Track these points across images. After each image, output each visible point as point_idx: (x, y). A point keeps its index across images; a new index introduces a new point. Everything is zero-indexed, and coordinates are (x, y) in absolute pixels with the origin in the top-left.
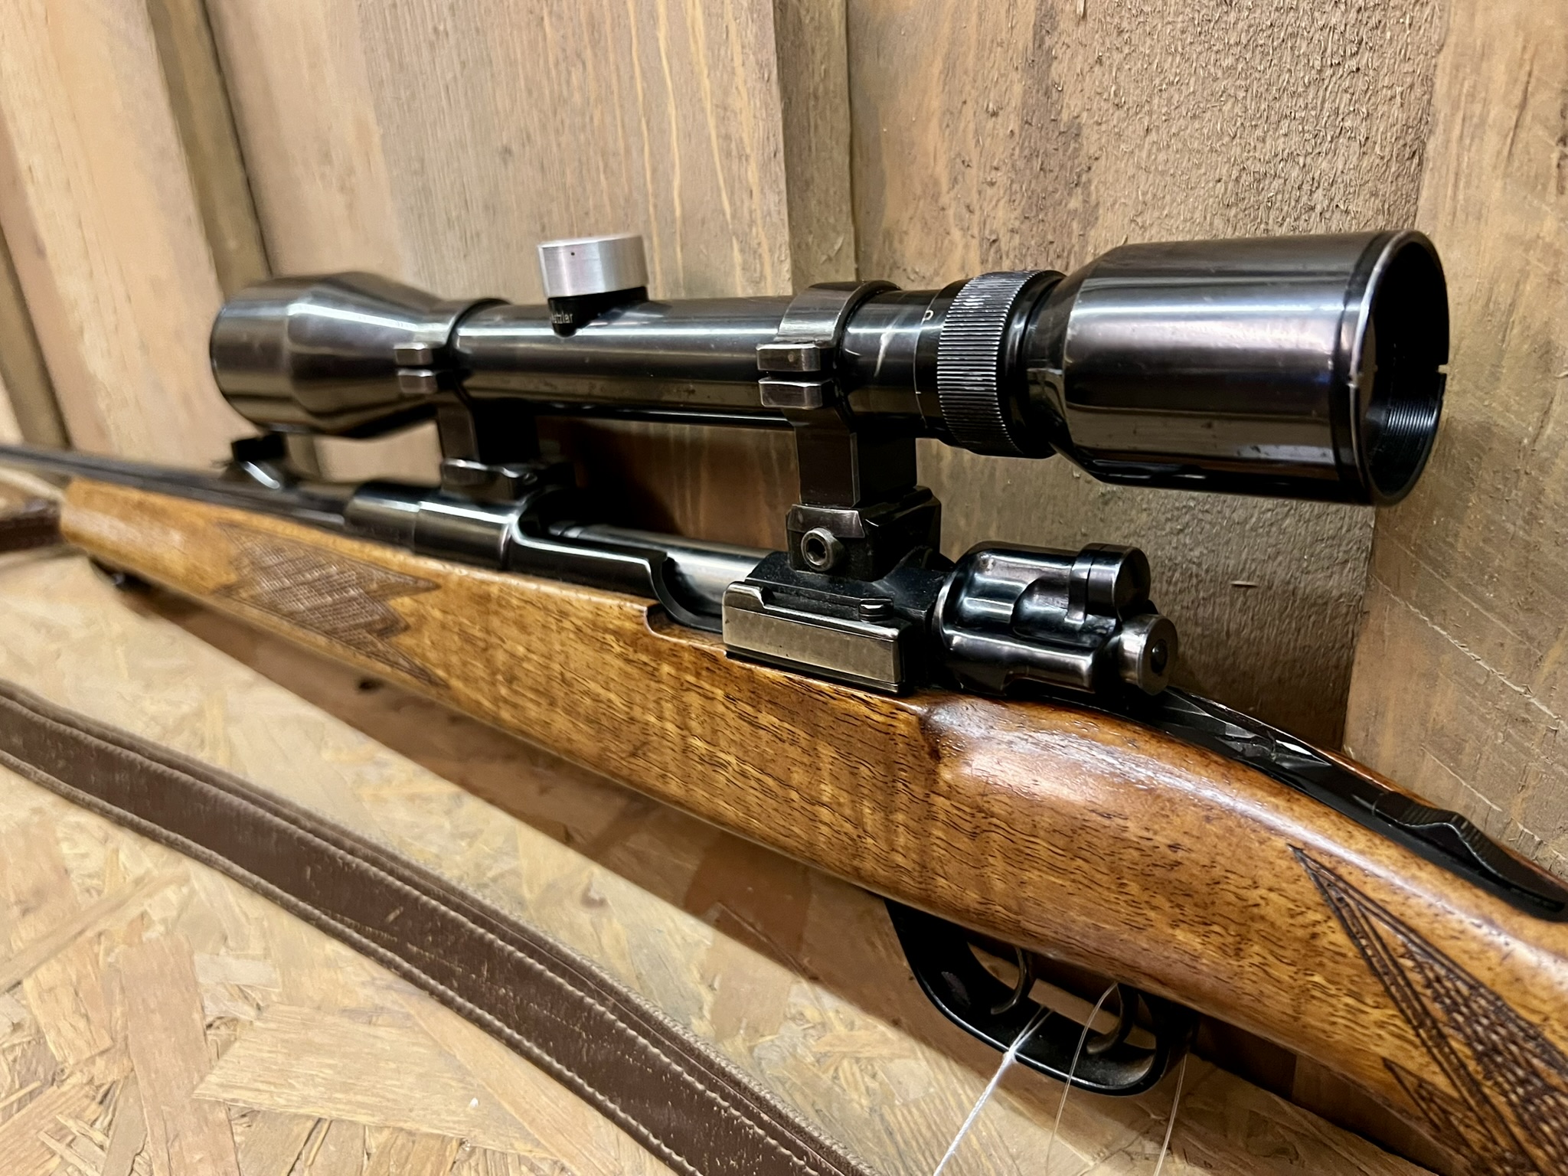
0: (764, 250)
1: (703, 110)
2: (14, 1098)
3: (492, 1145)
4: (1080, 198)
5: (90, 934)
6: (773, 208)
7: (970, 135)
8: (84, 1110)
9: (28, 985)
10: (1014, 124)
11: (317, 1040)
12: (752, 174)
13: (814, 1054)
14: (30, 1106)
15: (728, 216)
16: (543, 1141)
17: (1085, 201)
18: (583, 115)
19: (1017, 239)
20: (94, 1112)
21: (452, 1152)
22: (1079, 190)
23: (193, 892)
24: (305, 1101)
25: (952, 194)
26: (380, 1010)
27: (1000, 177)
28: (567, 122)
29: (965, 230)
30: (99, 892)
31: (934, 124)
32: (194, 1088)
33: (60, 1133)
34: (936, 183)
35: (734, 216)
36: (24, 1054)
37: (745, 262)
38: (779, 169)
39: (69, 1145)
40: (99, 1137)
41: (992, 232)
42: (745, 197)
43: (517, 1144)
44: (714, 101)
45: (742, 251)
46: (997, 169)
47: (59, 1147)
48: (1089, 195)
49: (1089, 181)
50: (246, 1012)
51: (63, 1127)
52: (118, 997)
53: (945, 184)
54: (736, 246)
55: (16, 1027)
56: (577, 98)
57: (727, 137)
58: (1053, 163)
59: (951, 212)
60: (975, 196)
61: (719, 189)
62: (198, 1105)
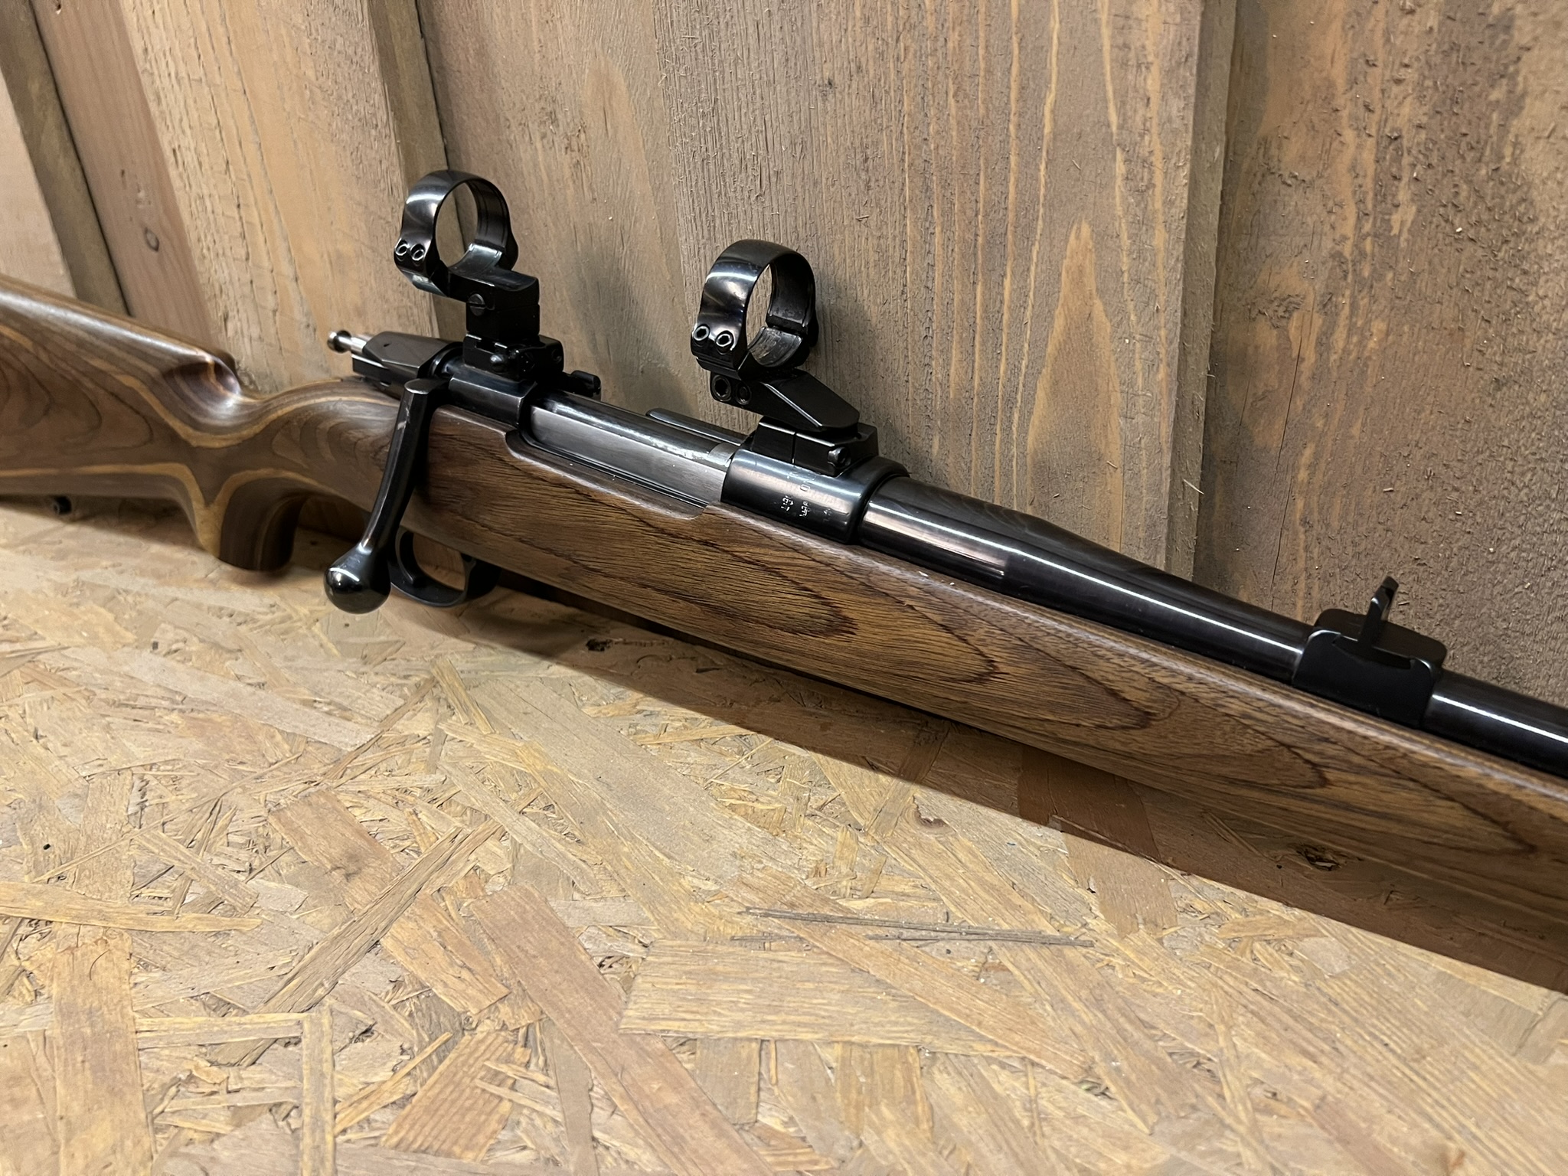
0: (1157, 160)
1: (1096, 21)
2: (429, 1050)
3: (953, 1049)
4: (1504, 88)
5: (427, 891)
6: (1174, 112)
7: (1379, 33)
8: (510, 1055)
9: (386, 943)
10: (1433, 21)
11: (720, 968)
12: (1152, 83)
13: (1223, 940)
14: (452, 1055)
15: (1114, 129)
16: (1000, 1041)
17: (1510, 92)
18: (936, 39)
19: (1423, 135)
20: (523, 1055)
21: (912, 1057)
22: (1504, 81)
23: (517, 847)
24: (739, 1025)
25: (1349, 95)
26: (770, 937)
27: (1410, 75)
28: (913, 47)
29: (1360, 130)
30: (418, 853)
31: (1336, 26)
32: (617, 1024)
33: (496, 1077)
34: (1331, 85)
35: (1121, 127)
36: (418, 1010)
37: (1129, 172)
38: (1190, 75)
39: (513, 1088)
40: (541, 1078)
41: (1393, 130)
42: (1140, 105)
43: (974, 1045)
44: (1113, 11)
45: (1127, 161)
46: (1407, 66)
47: (503, 1091)
48: (1516, 84)
49: (1517, 72)
50: (634, 951)
51: (497, 1073)
52: (490, 947)
53: (1341, 83)
54: (1120, 156)
55: (397, 984)
56: (930, 22)
57: (1126, 46)
58: (1476, 57)
59: (1345, 113)
60: (1377, 94)
61: (1105, 100)
62: (630, 1037)
